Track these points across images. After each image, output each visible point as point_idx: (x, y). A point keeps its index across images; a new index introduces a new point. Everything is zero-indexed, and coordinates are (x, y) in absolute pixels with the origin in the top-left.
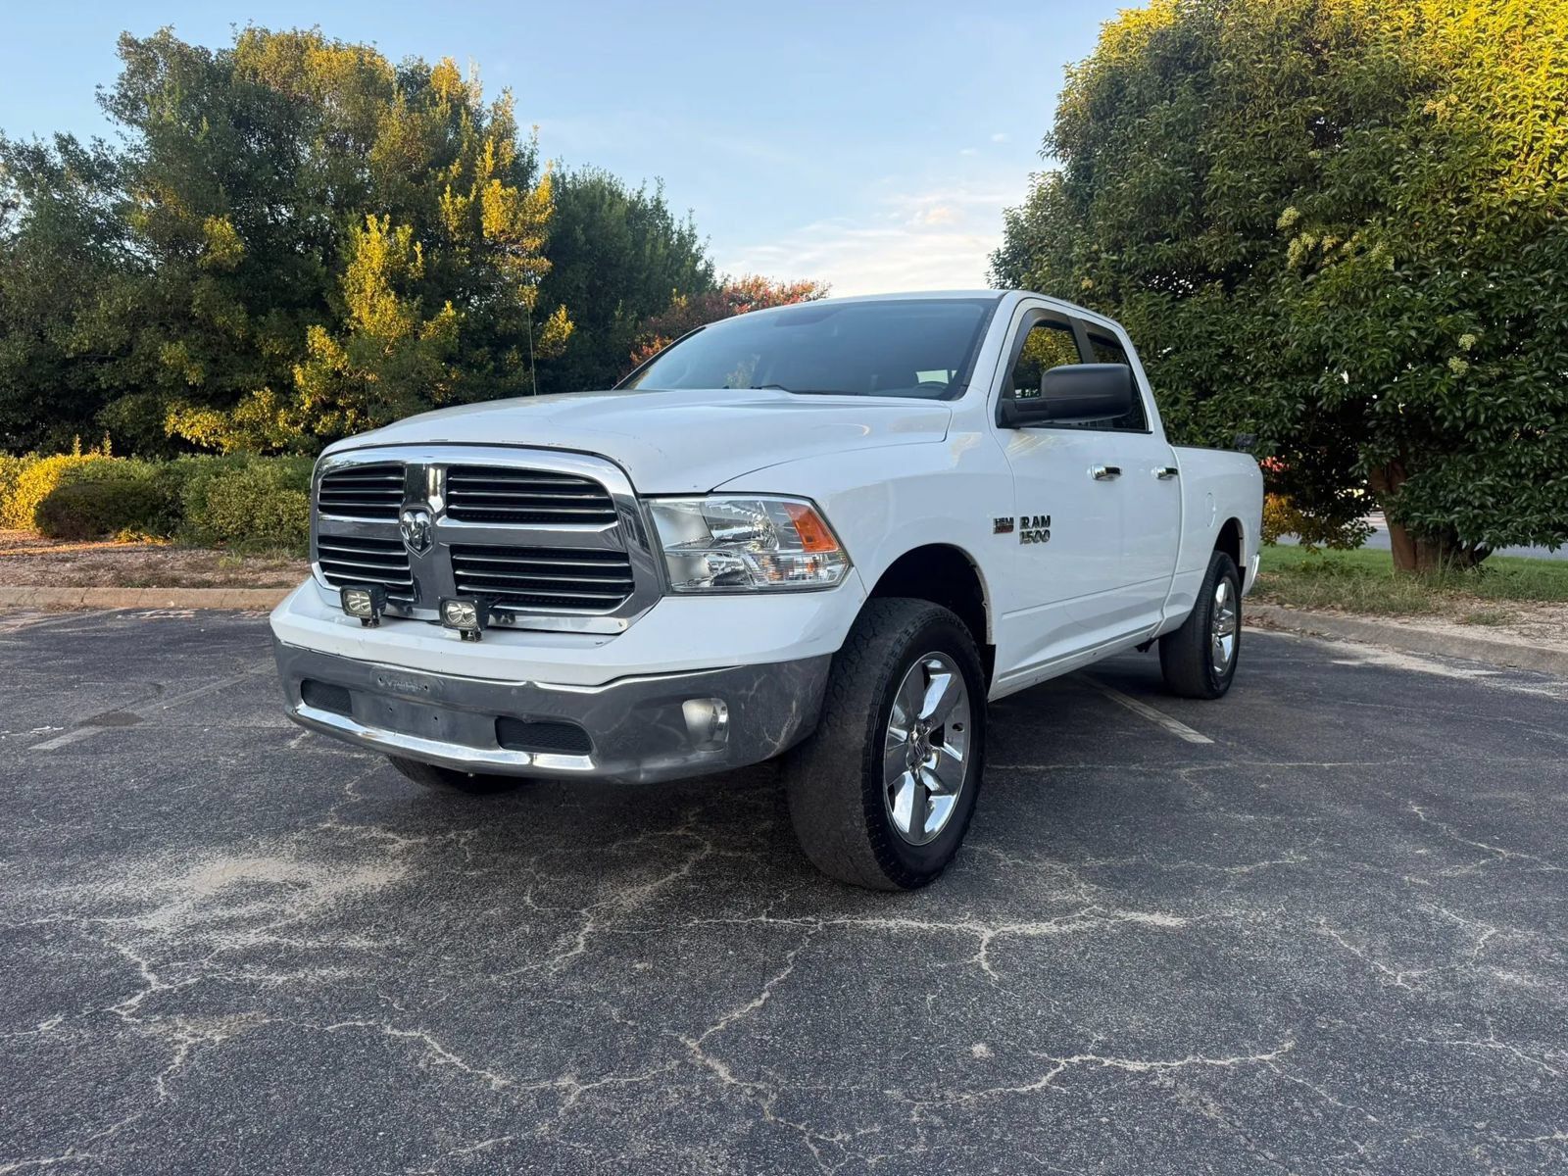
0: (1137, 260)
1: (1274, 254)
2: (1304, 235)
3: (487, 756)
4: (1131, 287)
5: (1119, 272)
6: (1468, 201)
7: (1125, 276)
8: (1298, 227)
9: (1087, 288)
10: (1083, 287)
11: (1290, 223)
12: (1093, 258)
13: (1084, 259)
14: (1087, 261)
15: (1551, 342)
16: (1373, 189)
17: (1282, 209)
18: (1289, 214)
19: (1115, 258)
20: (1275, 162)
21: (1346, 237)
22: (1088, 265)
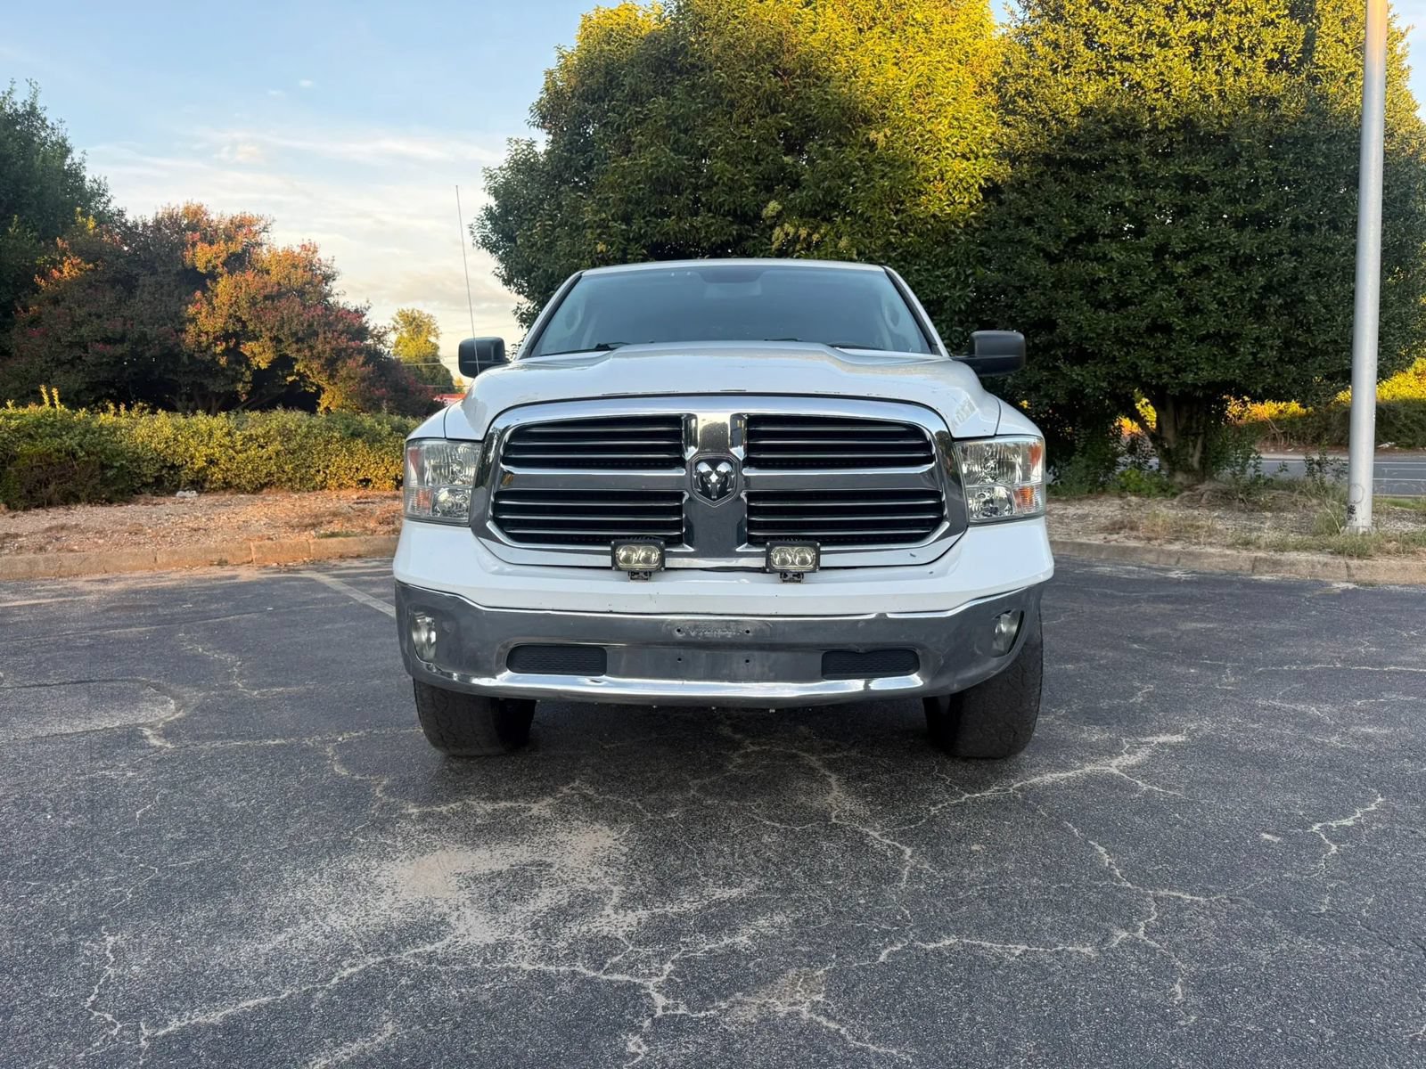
0: (646, 231)
1: (755, 237)
2: (786, 225)
3: (812, 689)
4: (638, 255)
5: (628, 240)
6: (903, 211)
7: (633, 244)
8: (779, 218)
9: (602, 251)
10: (599, 250)
11: (774, 214)
12: (603, 225)
13: (595, 226)
14: (598, 227)
15: (952, 320)
16: (838, 194)
17: (768, 201)
18: (773, 207)
19: (624, 227)
20: (757, 162)
21: (816, 229)
22: (599, 231)
